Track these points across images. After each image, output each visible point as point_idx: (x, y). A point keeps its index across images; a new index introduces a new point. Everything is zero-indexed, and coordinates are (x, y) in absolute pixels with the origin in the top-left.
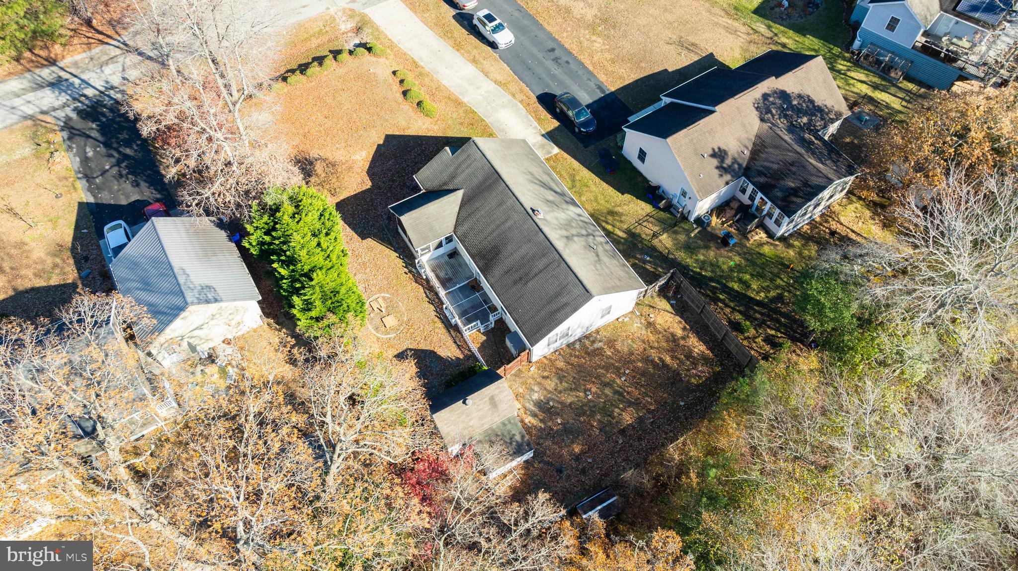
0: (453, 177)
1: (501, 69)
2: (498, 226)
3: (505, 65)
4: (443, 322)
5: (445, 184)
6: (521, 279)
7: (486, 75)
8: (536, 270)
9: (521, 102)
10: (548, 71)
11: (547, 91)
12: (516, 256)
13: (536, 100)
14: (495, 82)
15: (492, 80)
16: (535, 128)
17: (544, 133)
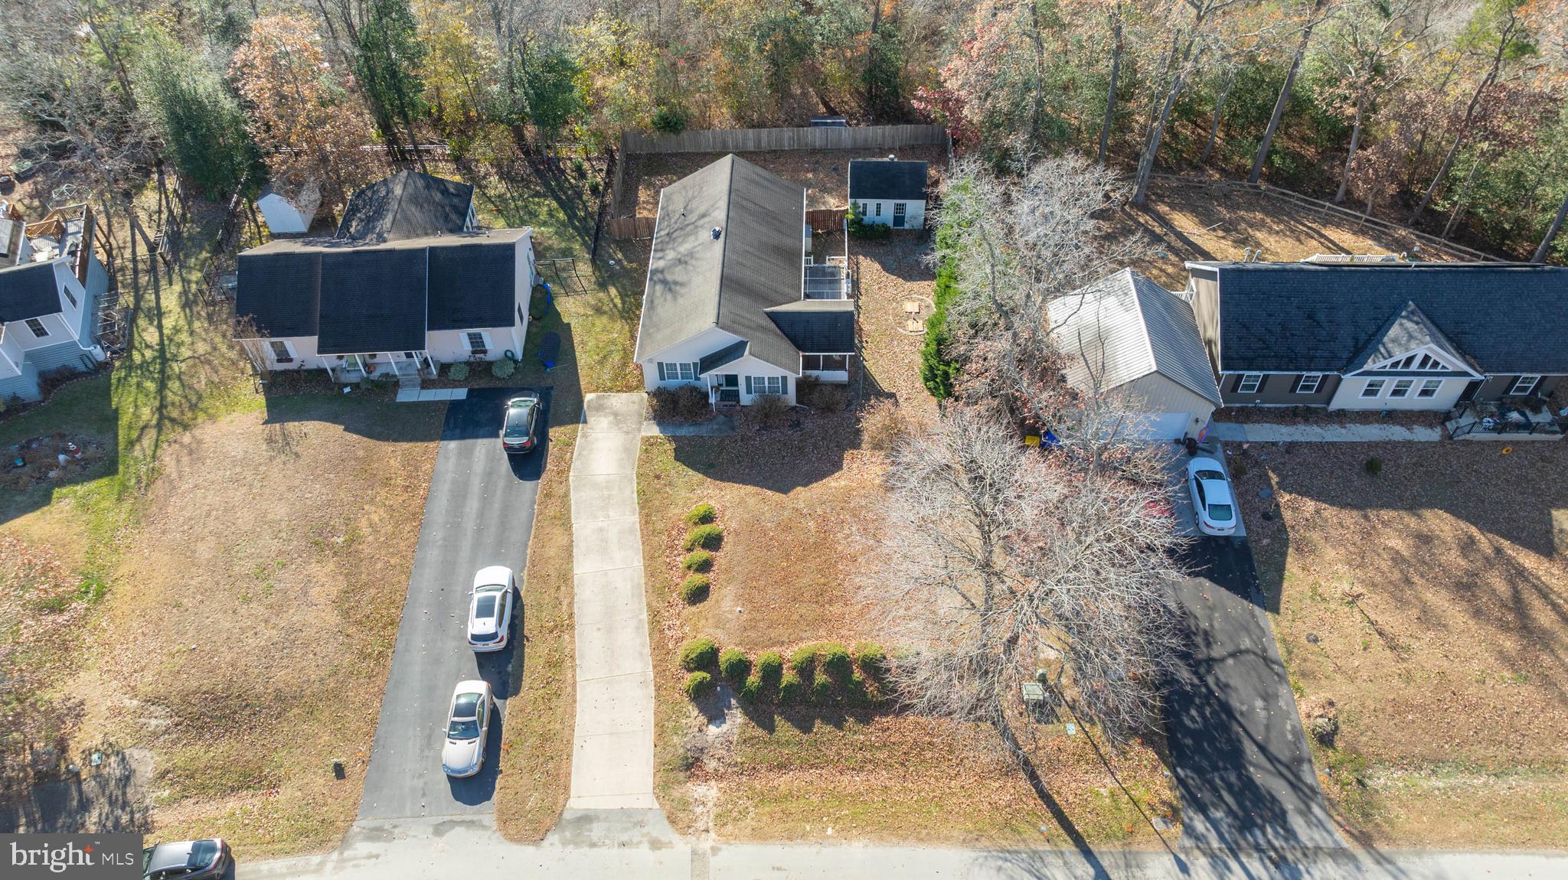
2: (760, 258)
4: (860, 286)
7: (569, 548)
8: (758, 208)
9: (564, 481)
13: (545, 474)
14: (568, 529)
15: (570, 535)
16: (584, 436)
17: (581, 426)
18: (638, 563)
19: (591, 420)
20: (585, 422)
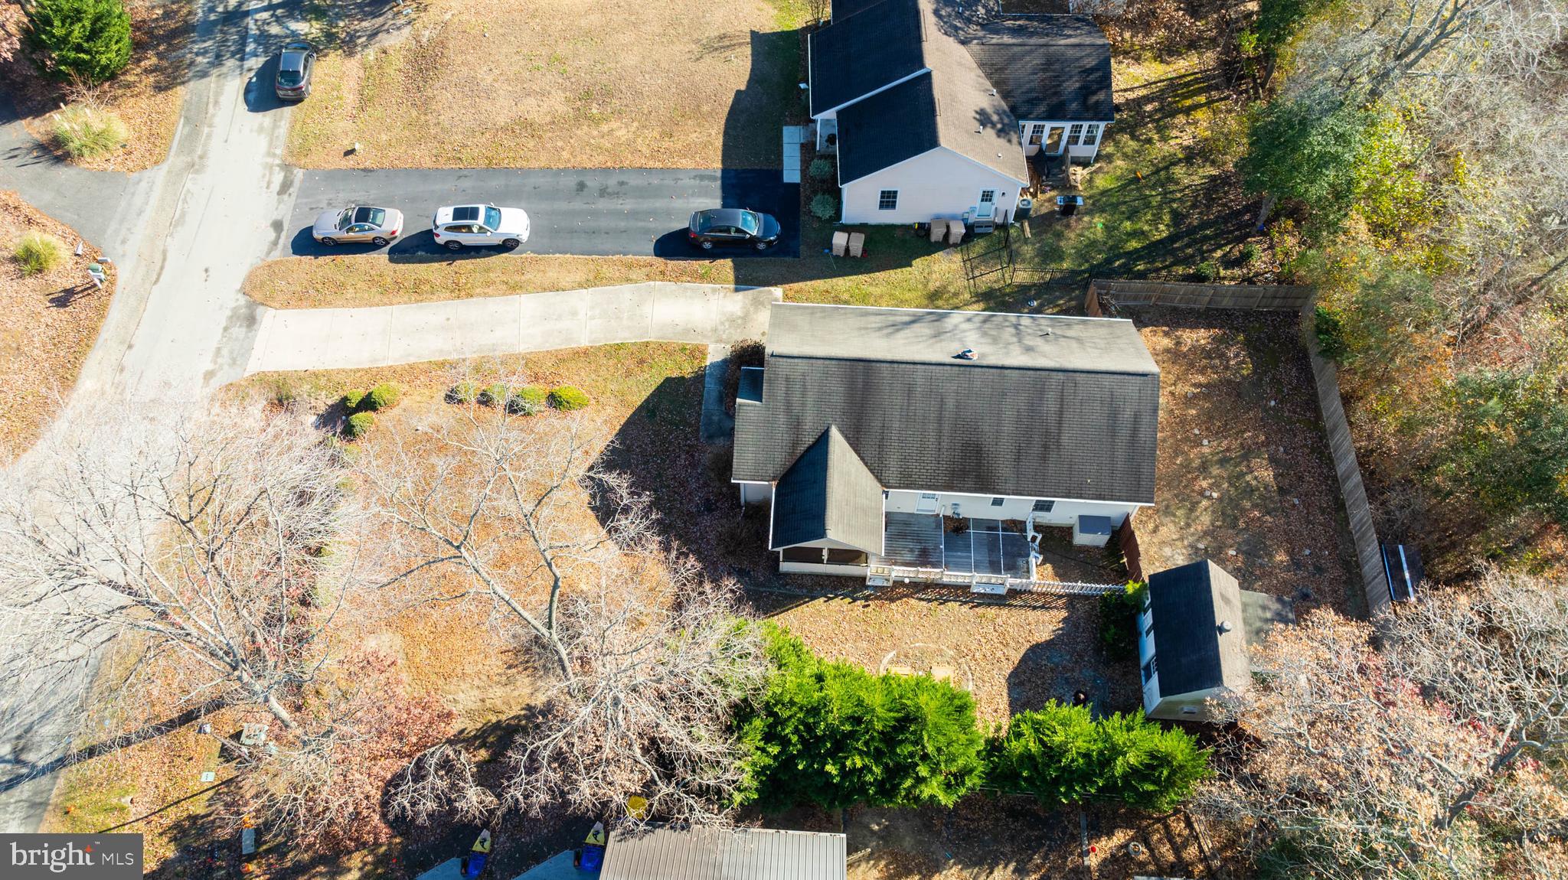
0: (796, 425)
1: (561, 265)
2: (940, 420)
3: (557, 255)
4: (989, 605)
5: (795, 444)
6: (1045, 447)
7: (555, 288)
8: (1052, 419)
9: (649, 277)
10: (619, 214)
11: (655, 238)
12: (1008, 427)
13: (661, 260)
14: (581, 286)
15: (573, 288)
16: (714, 291)
17: (732, 286)
19: (740, 296)
20: (737, 290)
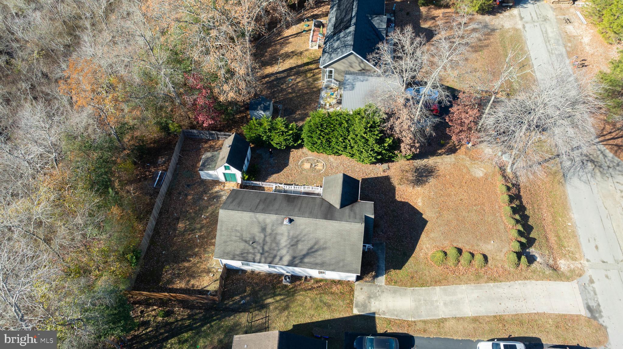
1: (457, 333)
3: (460, 339)
7: (457, 319)
9: (415, 323)
12: (277, 203)
13: (411, 334)
14: (446, 320)
15: (448, 318)
16: (384, 313)
17: (376, 316)
18: (464, 287)
19: (373, 310)
20: (374, 313)
